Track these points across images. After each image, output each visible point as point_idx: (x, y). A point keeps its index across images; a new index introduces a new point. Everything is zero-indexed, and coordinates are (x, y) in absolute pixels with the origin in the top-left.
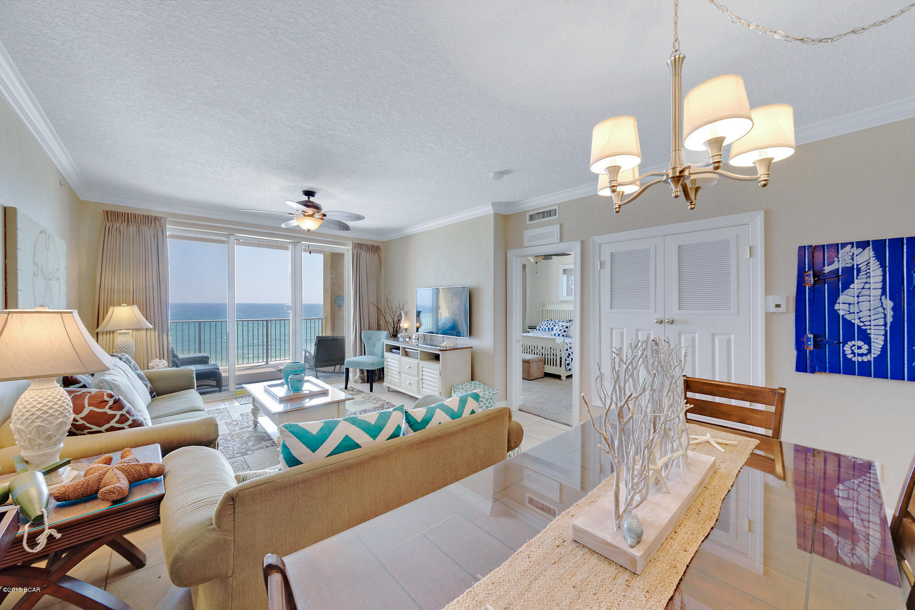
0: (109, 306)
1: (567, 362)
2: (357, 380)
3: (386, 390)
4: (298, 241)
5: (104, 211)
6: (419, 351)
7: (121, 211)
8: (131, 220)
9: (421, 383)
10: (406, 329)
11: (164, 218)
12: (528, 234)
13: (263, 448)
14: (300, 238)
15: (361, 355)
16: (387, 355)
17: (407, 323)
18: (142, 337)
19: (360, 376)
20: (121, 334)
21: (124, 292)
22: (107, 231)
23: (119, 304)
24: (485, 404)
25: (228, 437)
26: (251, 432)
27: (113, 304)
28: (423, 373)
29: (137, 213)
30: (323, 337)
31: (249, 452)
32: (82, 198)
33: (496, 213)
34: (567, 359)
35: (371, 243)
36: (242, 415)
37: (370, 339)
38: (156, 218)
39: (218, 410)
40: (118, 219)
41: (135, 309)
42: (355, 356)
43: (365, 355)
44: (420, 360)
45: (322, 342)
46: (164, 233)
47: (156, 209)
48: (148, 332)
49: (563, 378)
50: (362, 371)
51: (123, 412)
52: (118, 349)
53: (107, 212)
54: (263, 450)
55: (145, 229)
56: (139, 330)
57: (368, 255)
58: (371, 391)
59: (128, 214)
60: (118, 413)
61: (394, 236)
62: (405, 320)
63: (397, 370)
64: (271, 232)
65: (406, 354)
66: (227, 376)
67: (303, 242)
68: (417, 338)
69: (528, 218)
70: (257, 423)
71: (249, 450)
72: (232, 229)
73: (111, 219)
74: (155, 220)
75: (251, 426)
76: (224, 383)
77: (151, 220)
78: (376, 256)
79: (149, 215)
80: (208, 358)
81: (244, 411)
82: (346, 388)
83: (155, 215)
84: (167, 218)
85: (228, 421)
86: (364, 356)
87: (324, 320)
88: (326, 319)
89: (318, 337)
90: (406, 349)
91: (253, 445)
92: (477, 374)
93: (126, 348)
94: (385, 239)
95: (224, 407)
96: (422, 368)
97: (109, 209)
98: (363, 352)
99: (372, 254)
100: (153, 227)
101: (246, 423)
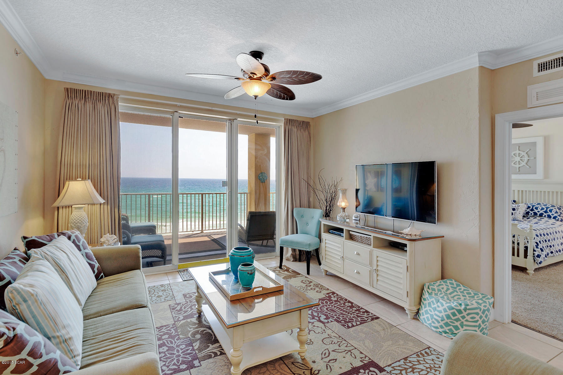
0: (65, 181)
1: (536, 253)
2: (289, 258)
3: (324, 274)
4: (234, 118)
5: (65, 88)
6: (372, 237)
7: (79, 89)
8: (88, 98)
9: (375, 275)
10: (344, 209)
11: (116, 95)
12: (533, 90)
13: (210, 357)
14: (236, 114)
15: (293, 233)
16: (325, 236)
17: (345, 202)
18: (97, 211)
19: (292, 254)
20: (76, 208)
21: (81, 167)
22: (67, 108)
23: (76, 180)
24: (481, 317)
25: (172, 330)
26: (195, 324)
27: (71, 179)
28: (378, 264)
29: (93, 90)
30: (256, 213)
31: (196, 363)
32: (47, 78)
33: (481, 66)
34: (536, 249)
35: (302, 120)
36: (185, 296)
37: (302, 216)
38: (110, 95)
39: (162, 286)
40: (77, 96)
41: (89, 184)
42: (287, 234)
43: (297, 233)
44: (374, 247)
45: (253, 217)
46: (117, 110)
47: (110, 87)
48: (102, 206)
49: (531, 271)
50: (294, 250)
51: (24, 355)
52: (73, 224)
53: (67, 89)
54: (211, 360)
55: (100, 105)
56: (94, 204)
57: (299, 131)
58: (308, 273)
59: (85, 91)
60: (14, 360)
61: (324, 111)
62: (343, 198)
63: (340, 254)
64: (211, 108)
65: (351, 237)
66: (171, 244)
67: (239, 119)
68: (358, 219)
69: (536, 67)
70: (202, 312)
71: (195, 358)
72: (176, 106)
73: (71, 96)
74: (108, 97)
75: (195, 314)
76: (168, 252)
77: (105, 98)
78: (307, 133)
79: (104, 92)
80: (154, 227)
81: (186, 291)
82: (280, 267)
83: (109, 92)
84: (118, 95)
85: (172, 303)
86: (295, 235)
87: (249, 194)
88: (250, 193)
89: (250, 213)
90: (351, 232)
91: (200, 350)
92: (450, 269)
93: (80, 223)
94: (314, 115)
95: (168, 282)
96: (377, 257)
97: (69, 87)
98: (295, 231)
99: (302, 130)
100: (107, 104)
101: (189, 309)
